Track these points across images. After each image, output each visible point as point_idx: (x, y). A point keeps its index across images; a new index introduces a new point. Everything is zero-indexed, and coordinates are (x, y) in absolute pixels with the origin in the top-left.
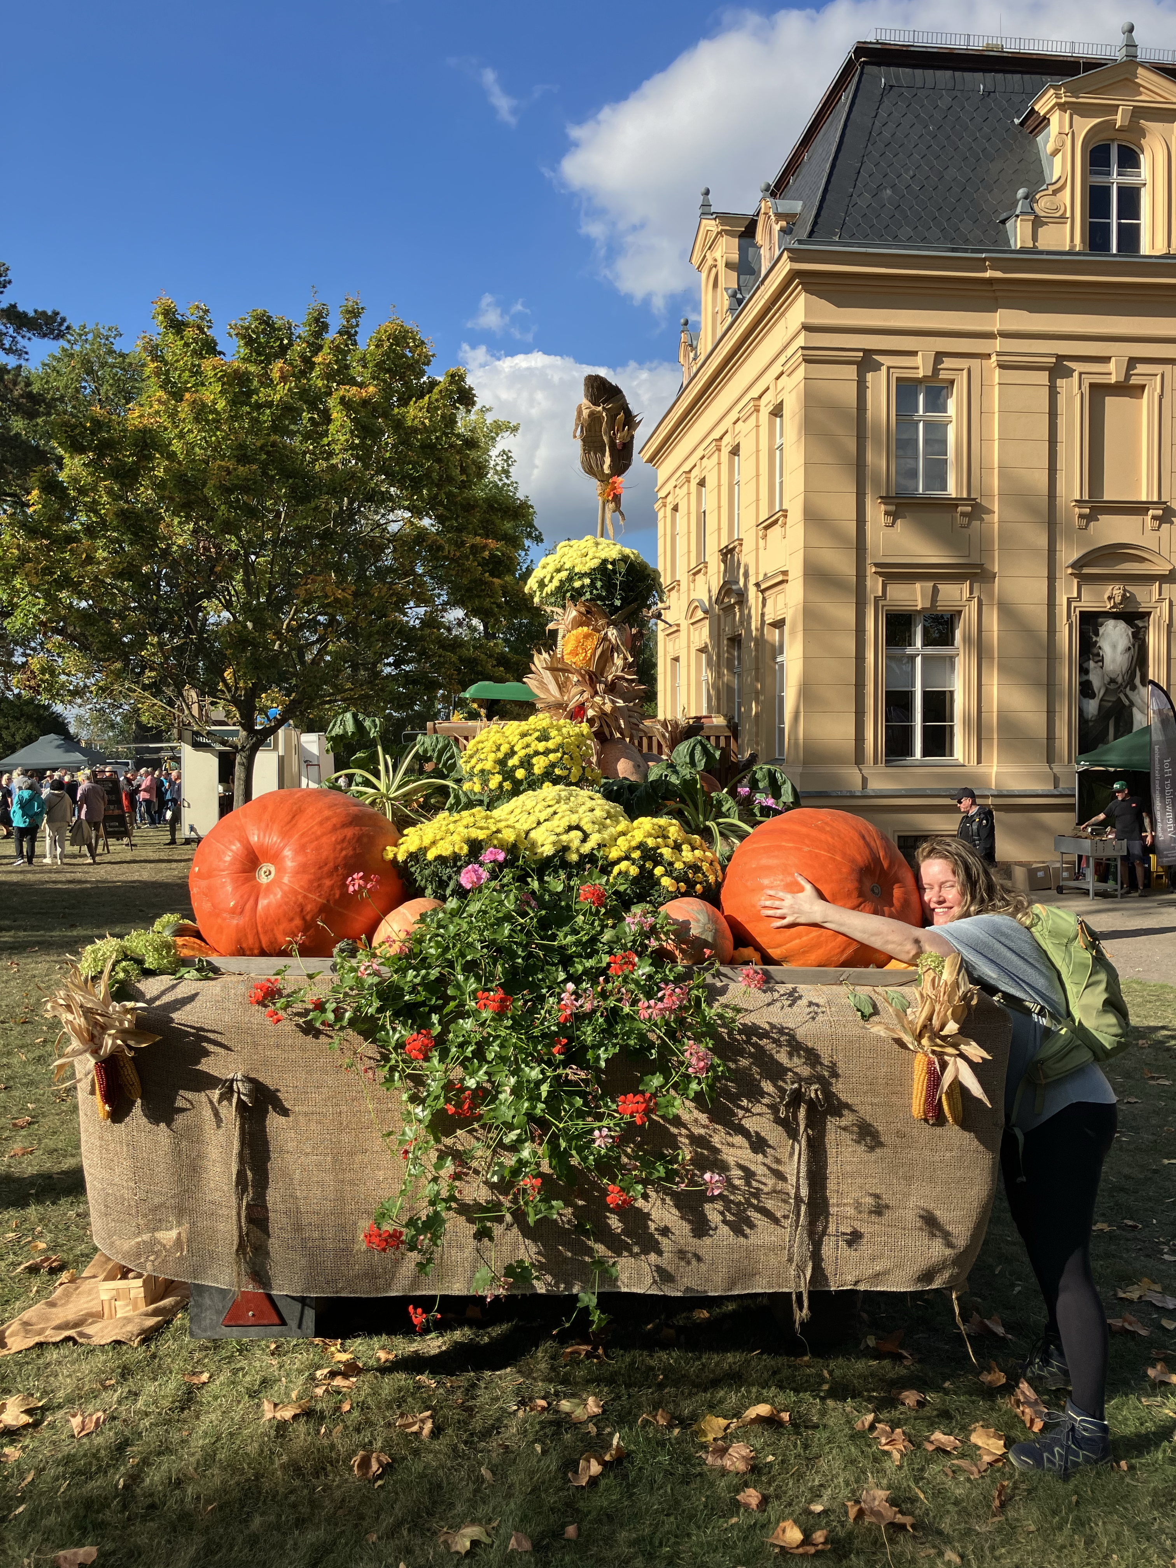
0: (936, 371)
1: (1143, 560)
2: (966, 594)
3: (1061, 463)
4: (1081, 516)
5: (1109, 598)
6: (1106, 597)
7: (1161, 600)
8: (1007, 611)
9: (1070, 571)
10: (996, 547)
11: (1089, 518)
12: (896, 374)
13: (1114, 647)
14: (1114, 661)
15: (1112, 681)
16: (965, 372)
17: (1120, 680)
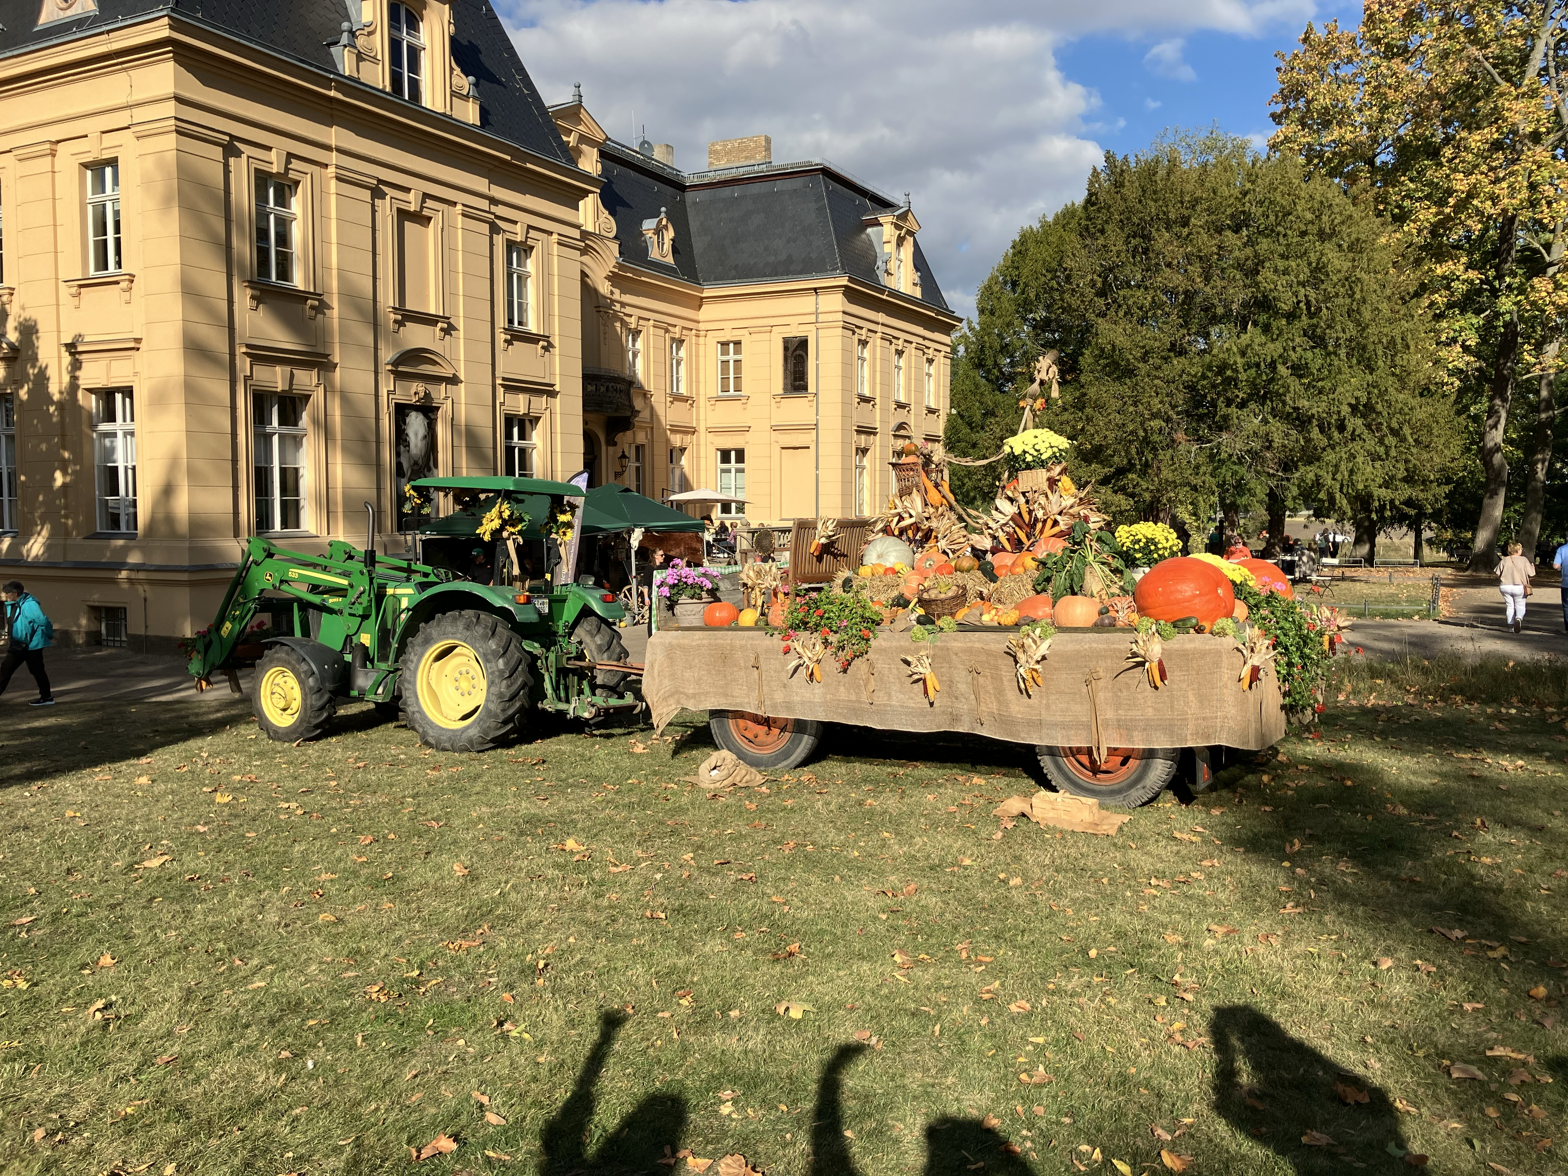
0: (287, 170)
1: (435, 363)
2: (315, 381)
3: (380, 274)
4: (396, 321)
5: (415, 393)
6: (413, 392)
7: (446, 398)
8: (346, 399)
9: (389, 367)
10: (337, 339)
11: (400, 323)
12: (255, 164)
13: (416, 434)
14: (416, 446)
15: (416, 463)
16: (309, 176)
17: (420, 462)
